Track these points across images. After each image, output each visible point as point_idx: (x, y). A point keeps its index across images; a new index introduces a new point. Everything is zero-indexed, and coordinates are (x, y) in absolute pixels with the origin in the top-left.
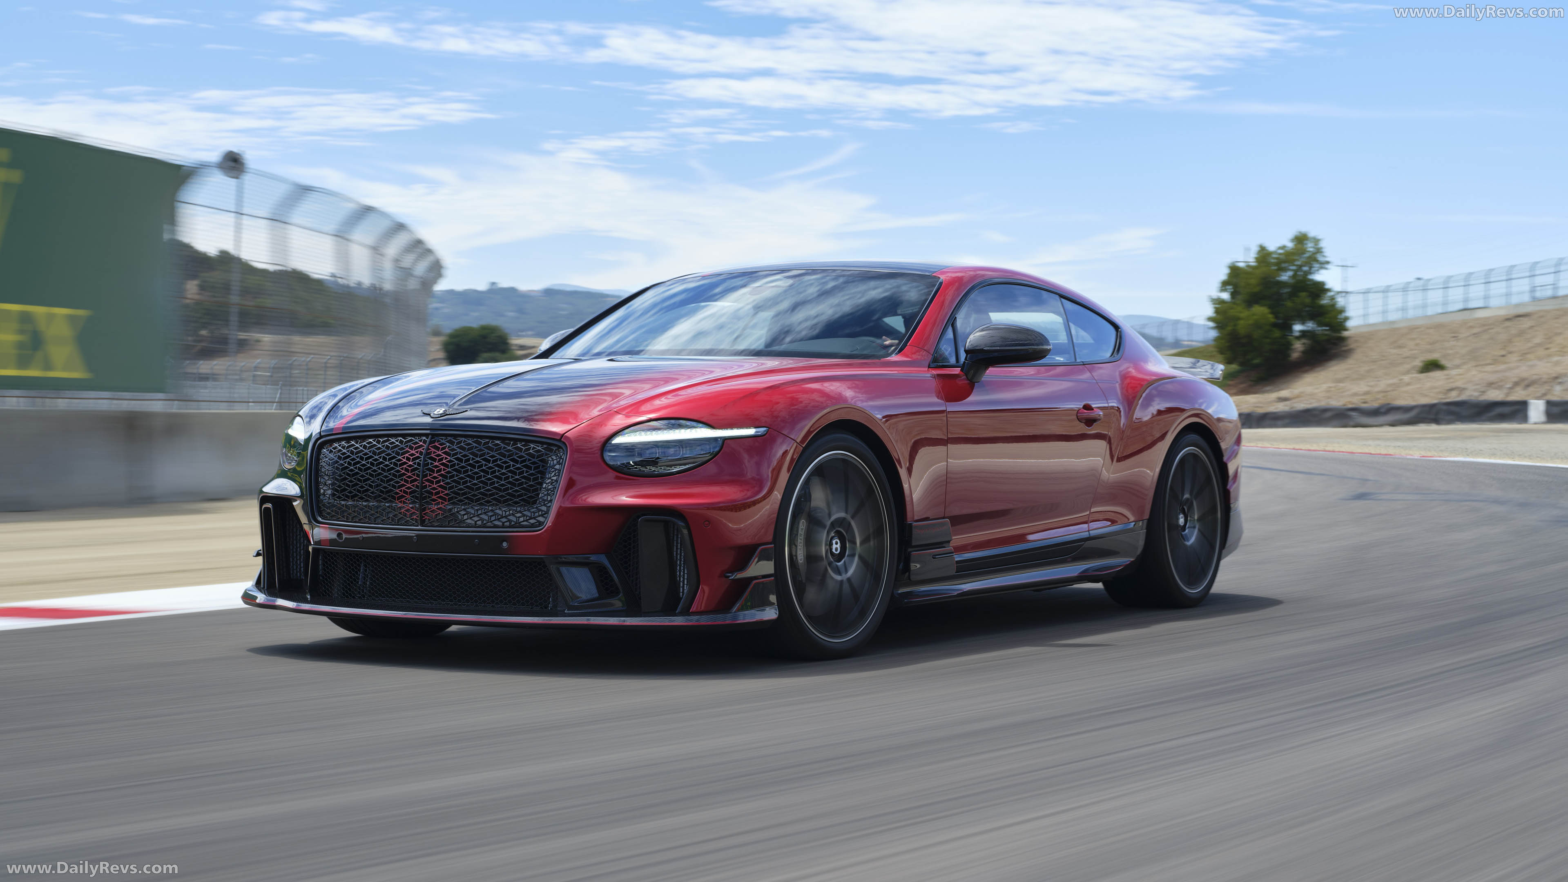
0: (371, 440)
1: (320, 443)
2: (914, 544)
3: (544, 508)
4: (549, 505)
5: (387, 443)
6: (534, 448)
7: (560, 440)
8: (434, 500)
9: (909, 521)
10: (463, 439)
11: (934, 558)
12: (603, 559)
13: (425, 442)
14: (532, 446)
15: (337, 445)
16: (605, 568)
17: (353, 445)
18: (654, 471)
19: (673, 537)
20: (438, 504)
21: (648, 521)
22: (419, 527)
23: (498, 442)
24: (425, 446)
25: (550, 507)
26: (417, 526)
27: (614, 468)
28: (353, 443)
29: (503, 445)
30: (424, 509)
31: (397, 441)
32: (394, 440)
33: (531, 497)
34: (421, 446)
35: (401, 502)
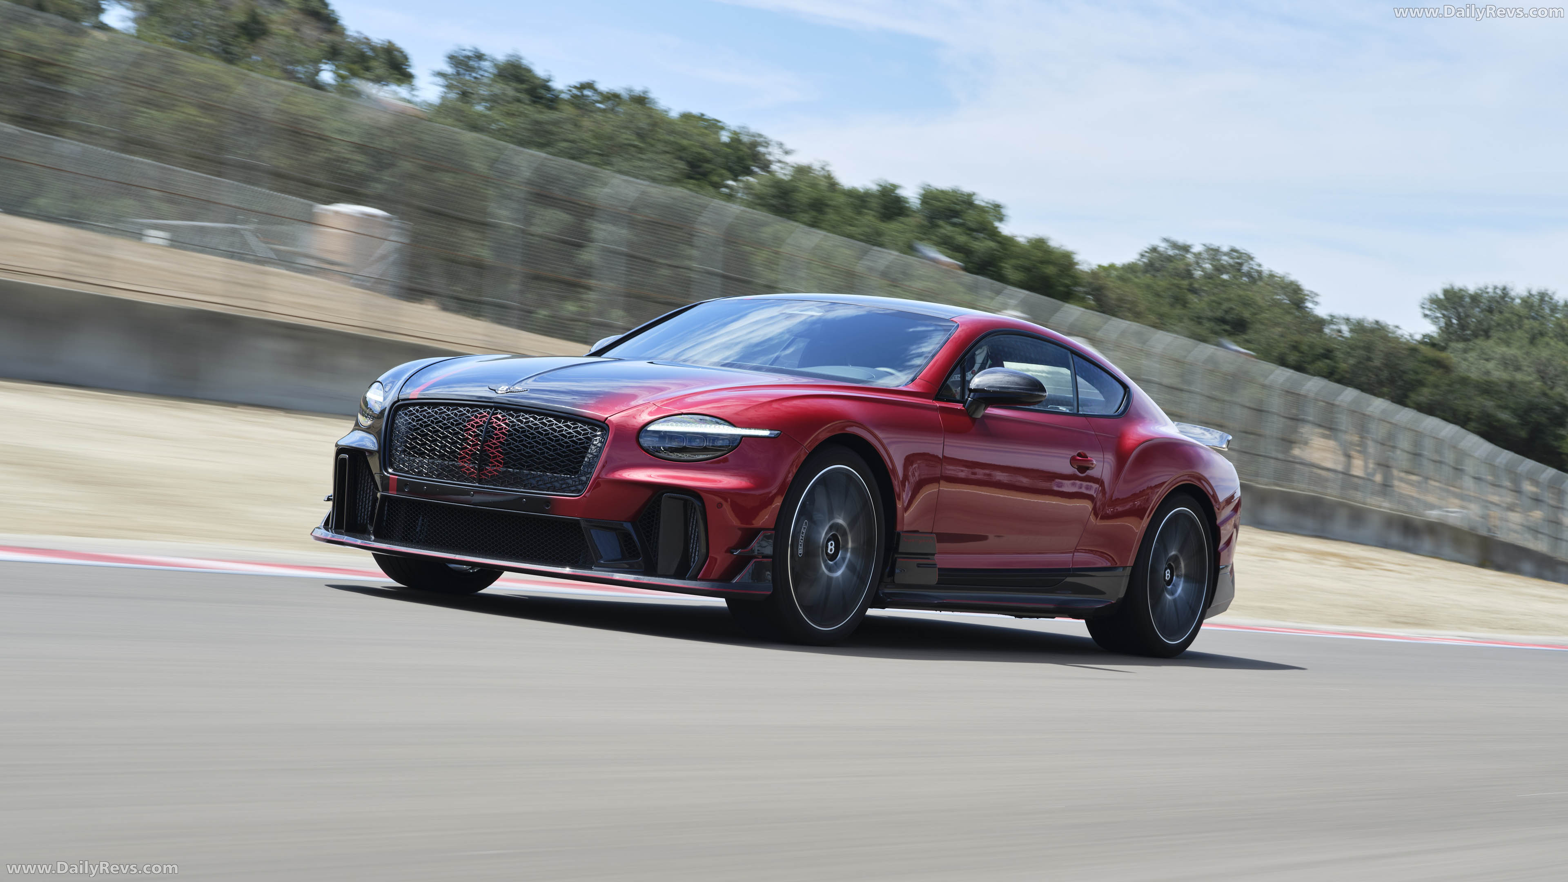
0: (442, 407)
1: (397, 406)
2: (900, 551)
3: (584, 478)
4: (588, 476)
5: (456, 411)
6: (581, 427)
7: (604, 422)
8: (491, 463)
9: (899, 528)
10: (522, 414)
11: (918, 567)
12: (628, 526)
13: (488, 413)
14: (580, 425)
15: (411, 409)
16: (630, 535)
17: (426, 410)
18: (681, 457)
19: (690, 518)
20: (495, 466)
21: (670, 497)
22: (477, 484)
23: (551, 419)
24: (489, 417)
25: (589, 478)
26: (475, 483)
27: (646, 450)
28: (426, 408)
29: (555, 422)
30: (482, 470)
31: (465, 410)
32: (462, 409)
33: (574, 468)
34: (485, 416)
35: (462, 462)
